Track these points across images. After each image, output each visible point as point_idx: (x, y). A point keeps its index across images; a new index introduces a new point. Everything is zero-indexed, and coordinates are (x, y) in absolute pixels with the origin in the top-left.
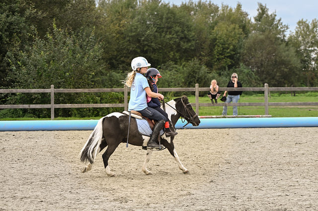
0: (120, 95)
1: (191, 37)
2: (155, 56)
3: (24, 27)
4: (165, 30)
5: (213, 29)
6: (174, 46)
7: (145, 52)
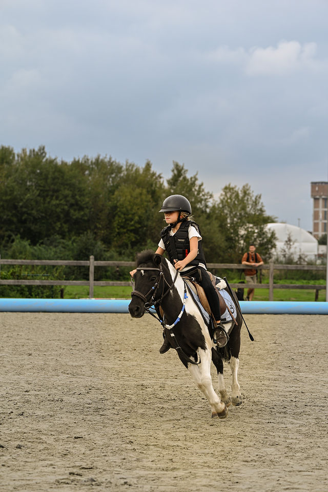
1: (84, 204)
4: (51, 193)
5: (113, 194)
6: (62, 216)
7: (23, 222)
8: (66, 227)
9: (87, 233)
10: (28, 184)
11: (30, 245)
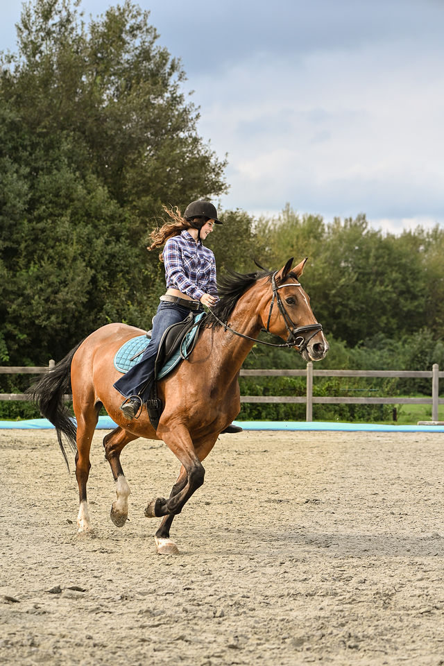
0: (298, 383)
1: (419, 291)
2: (355, 322)
3: (136, 264)
4: (373, 277)
6: (389, 307)
7: (336, 316)
8: (394, 322)
9: (423, 330)
10: (343, 264)
11: (345, 347)
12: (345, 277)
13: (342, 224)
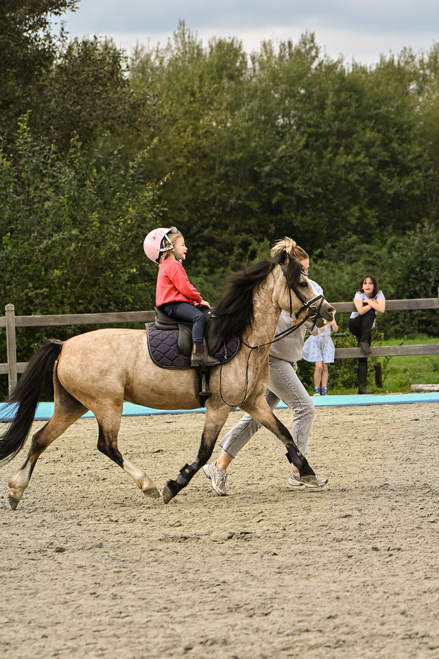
2: (306, 219)
4: (332, 140)
6: (362, 190)
7: (275, 210)
8: (372, 215)
9: (423, 227)
10: (280, 121)
12: (285, 143)
13: (276, 52)
